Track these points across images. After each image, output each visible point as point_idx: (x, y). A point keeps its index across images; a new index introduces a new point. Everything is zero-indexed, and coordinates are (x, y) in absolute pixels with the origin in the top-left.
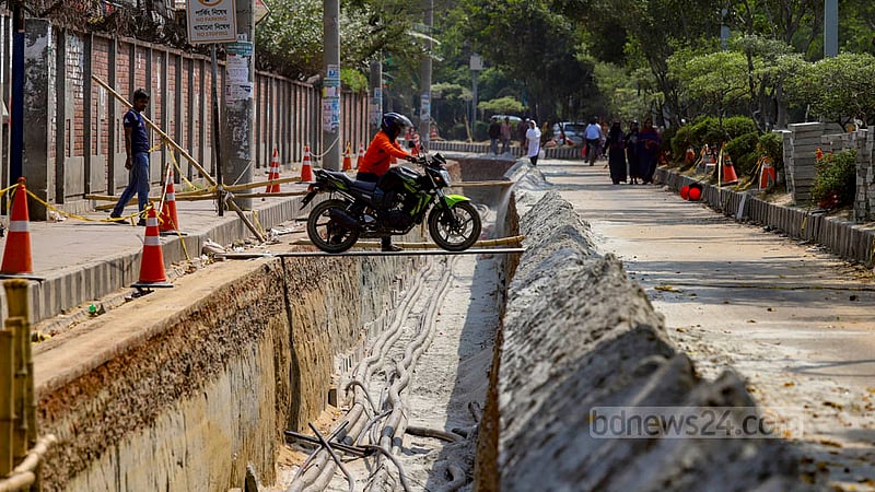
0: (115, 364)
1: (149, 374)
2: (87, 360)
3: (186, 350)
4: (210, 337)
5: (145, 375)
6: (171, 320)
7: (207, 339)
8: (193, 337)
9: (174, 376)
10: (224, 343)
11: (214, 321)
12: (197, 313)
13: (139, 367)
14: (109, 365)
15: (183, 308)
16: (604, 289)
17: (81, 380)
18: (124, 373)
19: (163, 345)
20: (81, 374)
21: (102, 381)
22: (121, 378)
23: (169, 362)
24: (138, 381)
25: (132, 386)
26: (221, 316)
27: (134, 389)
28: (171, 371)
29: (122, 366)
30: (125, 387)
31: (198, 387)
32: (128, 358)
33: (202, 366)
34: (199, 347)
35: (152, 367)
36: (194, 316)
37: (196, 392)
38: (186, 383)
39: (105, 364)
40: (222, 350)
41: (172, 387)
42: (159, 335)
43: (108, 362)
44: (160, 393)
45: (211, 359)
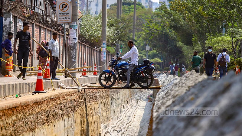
0: (19, 108)
1: (33, 114)
2: (8, 105)
3: (48, 109)
4: (57, 107)
5: (31, 114)
6: (42, 99)
7: (56, 107)
8: (50, 106)
9: (43, 117)
10: (62, 110)
11: (59, 103)
12: (52, 98)
13: (29, 111)
14: (17, 108)
15: (47, 96)
17: (5, 111)
18: (23, 112)
19: (39, 106)
20: (5, 109)
21: (13, 113)
22: (22, 113)
23: (41, 112)
24: (28, 116)
25: (26, 117)
26: (61, 101)
27: (26, 118)
28: (42, 115)
29: (22, 110)
30: (23, 117)
31: (52, 122)
32: (25, 107)
33: (53, 116)
34: (53, 110)
35: (34, 112)
36: (51, 99)
37: (51, 124)
38: (47, 120)
39: (15, 107)
40: (61, 112)
41: (42, 121)
42: (38, 103)
43: (16, 107)
44: (37, 122)
45: (57, 114)
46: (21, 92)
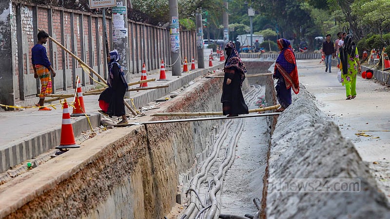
0: (35, 203)
1: (58, 205)
2: (13, 204)
3: (84, 187)
4: (100, 177)
5: (56, 206)
6: (74, 170)
7: (98, 178)
8: (88, 178)
9: (76, 203)
10: (109, 178)
11: (102, 167)
12: (91, 163)
13: (52, 202)
14: (30, 204)
15: (81, 162)
16: (329, 146)
17: (10, 217)
18: (41, 207)
19: (68, 185)
20: (10, 212)
21: (25, 215)
22: (40, 210)
23: (73, 195)
24: (51, 210)
25: (47, 214)
26: (107, 163)
27: (48, 216)
28: (74, 200)
29: (40, 203)
30: (42, 215)
31: (93, 207)
32: (43, 197)
33: (95, 194)
34: (92, 184)
35: (61, 200)
36: (89, 165)
37: (92, 211)
38: (85, 206)
39: (28, 204)
40: (108, 183)
41: (75, 210)
42: (66, 180)
43: (29, 202)
44: (67, 215)
45: (101, 190)
46: (37, 152)
